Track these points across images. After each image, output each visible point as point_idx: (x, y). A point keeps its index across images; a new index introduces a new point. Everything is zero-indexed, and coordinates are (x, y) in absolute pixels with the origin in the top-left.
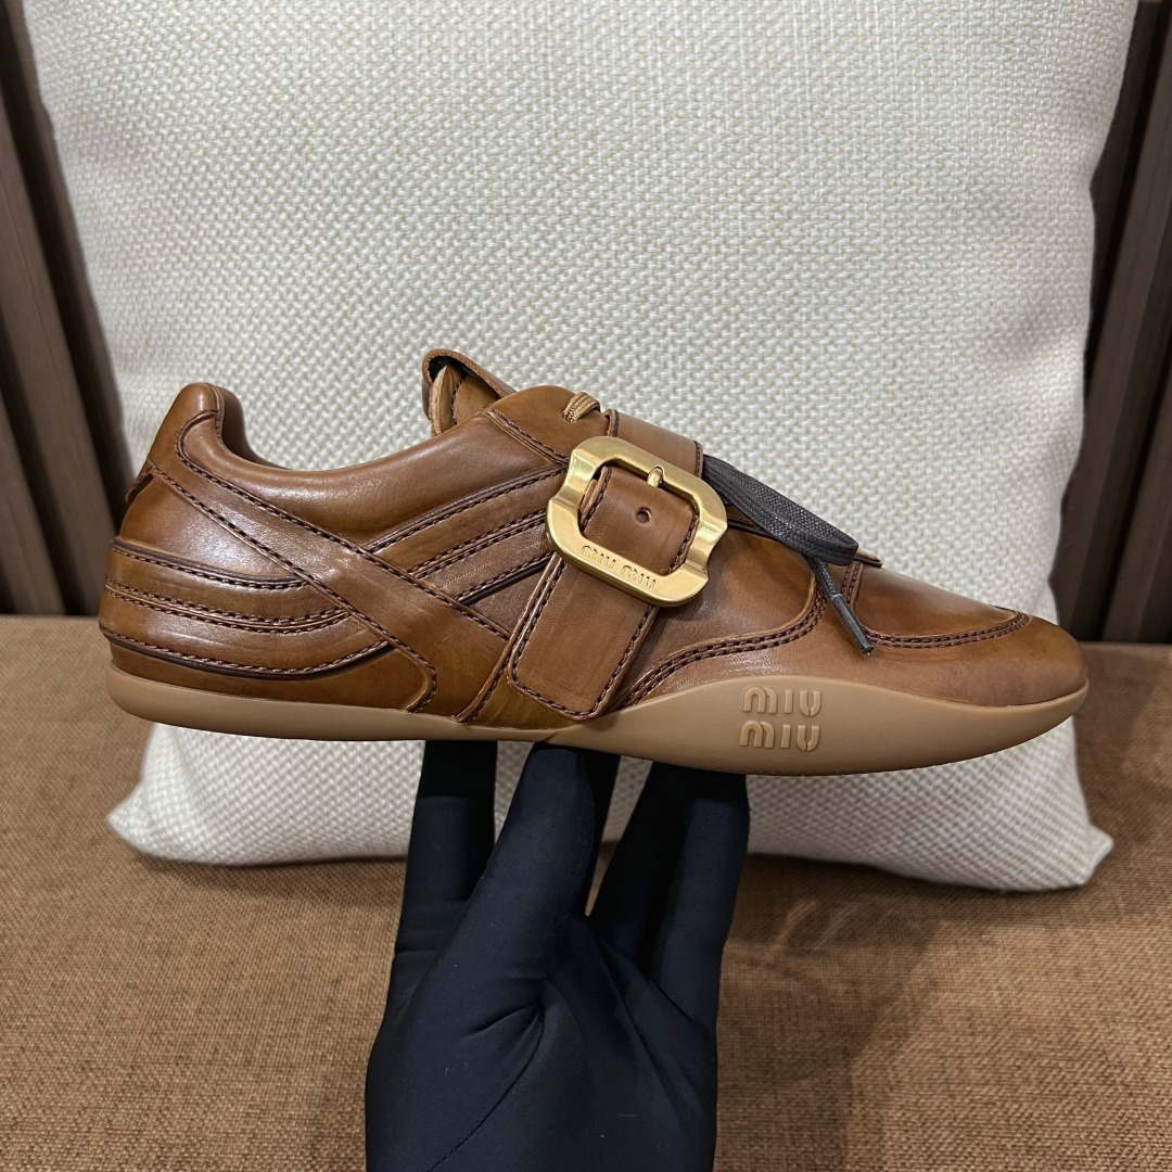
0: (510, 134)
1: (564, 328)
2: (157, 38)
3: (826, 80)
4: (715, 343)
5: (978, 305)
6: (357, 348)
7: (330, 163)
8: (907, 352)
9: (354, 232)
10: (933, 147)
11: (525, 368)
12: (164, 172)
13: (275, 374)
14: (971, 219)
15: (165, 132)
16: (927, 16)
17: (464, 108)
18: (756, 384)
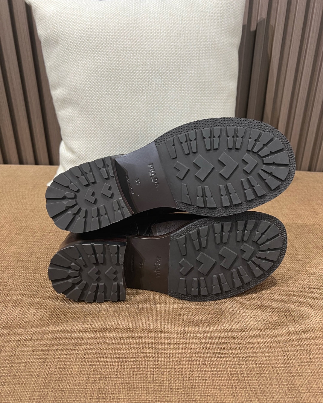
0: (127, 36)
1: (137, 71)
2: (62, 22)
3: (184, 25)
4: (165, 73)
5: (214, 67)
6: (99, 77)
7: (94, 43)
8: (201, 75)
9: (98, 55)
10: (204, 37)
11: (130, 79)
12: (63, 47)
13: (83, 84)
14: (212, 51)
15: (63, 39)
16: (202, 15)
17: (118, 32)
18: (173, 81)
